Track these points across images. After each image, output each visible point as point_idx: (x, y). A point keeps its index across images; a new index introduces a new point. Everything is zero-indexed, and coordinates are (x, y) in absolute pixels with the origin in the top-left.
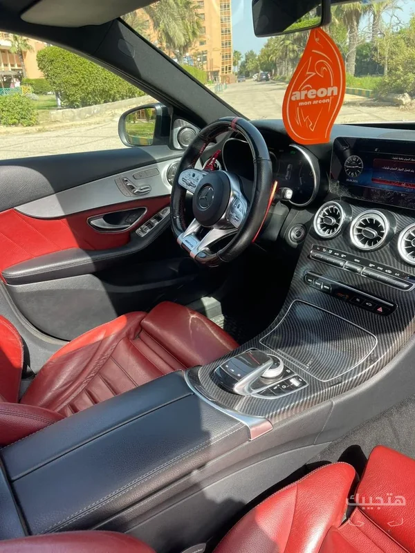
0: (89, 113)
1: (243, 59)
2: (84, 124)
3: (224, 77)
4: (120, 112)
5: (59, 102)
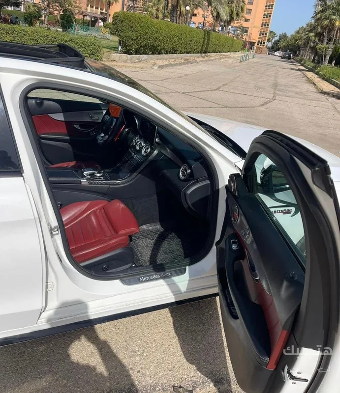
0: (139, 59)
1: (277, 38)
2: (132, 67)
3: (258, 48)
4: (160, 63)
5: (120, 48)
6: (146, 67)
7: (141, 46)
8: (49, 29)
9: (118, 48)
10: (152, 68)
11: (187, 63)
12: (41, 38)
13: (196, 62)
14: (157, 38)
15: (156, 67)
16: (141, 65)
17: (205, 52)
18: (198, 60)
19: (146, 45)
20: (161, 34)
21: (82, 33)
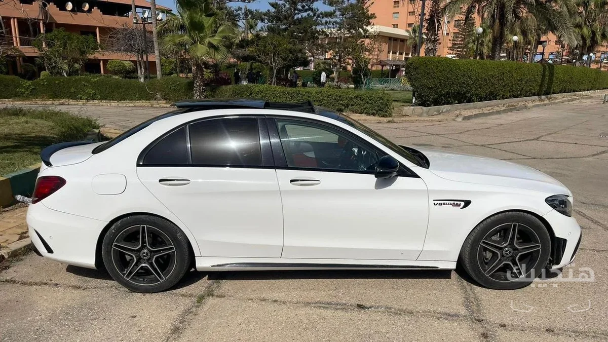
0: (438, 111)
4: (467, 113)
5: (414, 100)
6: (447, 120)
7: (441, 96)
8: (339, 87)
9: (412, 100)
10: (454, 120)
11: (511, 110)
12: (325, 98)
13: (526, 107)
14: (464, 83)
15: (460, 119)
16: (440, 117)
17: (547, 93)
18: (530, 104)
19: (448, 93)
20: (470, 77)
21: (379, 86)
